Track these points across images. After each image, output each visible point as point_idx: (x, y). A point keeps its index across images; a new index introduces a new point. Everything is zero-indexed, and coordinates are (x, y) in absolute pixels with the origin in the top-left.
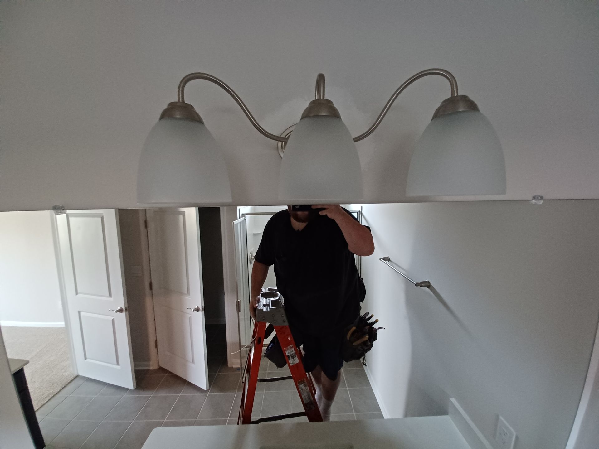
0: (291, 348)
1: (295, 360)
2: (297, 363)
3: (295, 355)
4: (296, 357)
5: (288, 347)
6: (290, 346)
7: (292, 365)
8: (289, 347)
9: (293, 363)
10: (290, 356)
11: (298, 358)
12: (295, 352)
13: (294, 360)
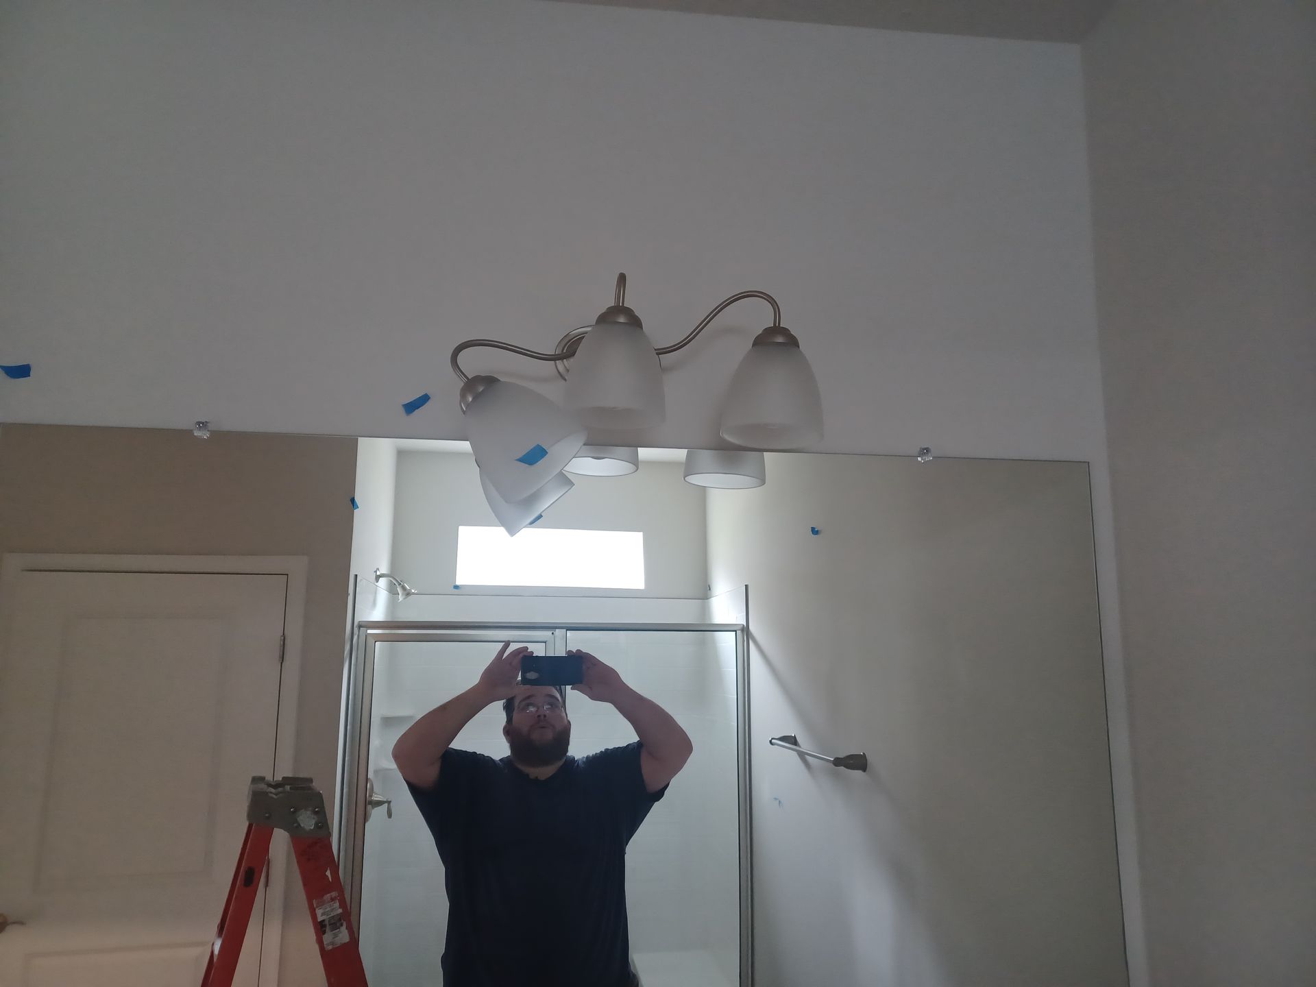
0: (333, 899)
1: (340, 935)
2: (345, 944)
3: (340, 920)
4: (342, 925)
5: (323, 896)
6: (329, 895)
7: (330, 947)
8: (327, 897)
9: (332, 943)
10: (327, 922)
11: (347, 928)
12: (340, 911)
13: (336, 936)
